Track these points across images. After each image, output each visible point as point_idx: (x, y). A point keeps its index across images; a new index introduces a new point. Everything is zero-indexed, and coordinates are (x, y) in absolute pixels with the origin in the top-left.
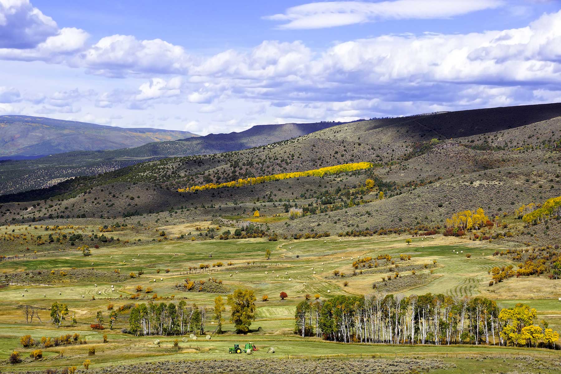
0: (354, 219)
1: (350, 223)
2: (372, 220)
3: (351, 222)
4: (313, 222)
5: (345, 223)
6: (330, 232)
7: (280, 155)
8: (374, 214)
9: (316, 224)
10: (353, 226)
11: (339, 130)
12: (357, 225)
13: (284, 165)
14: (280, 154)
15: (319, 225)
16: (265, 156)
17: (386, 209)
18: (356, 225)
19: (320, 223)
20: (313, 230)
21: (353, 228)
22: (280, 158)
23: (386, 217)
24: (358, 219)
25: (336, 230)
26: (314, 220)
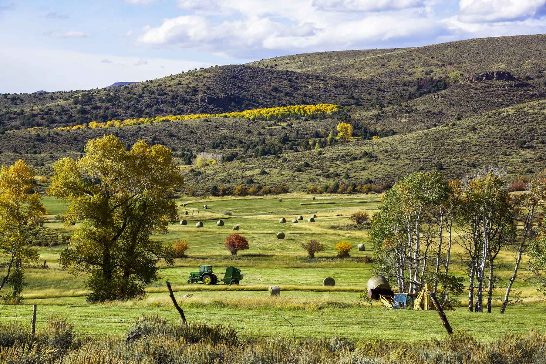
0: (337, 165)
1: (330, 172)
2: (376, 167)
3: (332, 170)
4: (252, 169)
5: (319, 172)
6: (289, 184)
7: (169, 88)
8: (381, 157)
9: (257, 171)
10: (337, 175)
11: (274, 64)
12: (347, 174)
13: (179, 105)
14: (170, 86)
15: (264, 173)
16: (140, 89)
17: (404, 150)
18: (343, 175)
19: (267, 170)
20: (251, 182)
21: (337, 180)
22: (171, 93)
23: (407, 162)
24: (348, 166)
25: (300, 183)
26: (251, 166)
